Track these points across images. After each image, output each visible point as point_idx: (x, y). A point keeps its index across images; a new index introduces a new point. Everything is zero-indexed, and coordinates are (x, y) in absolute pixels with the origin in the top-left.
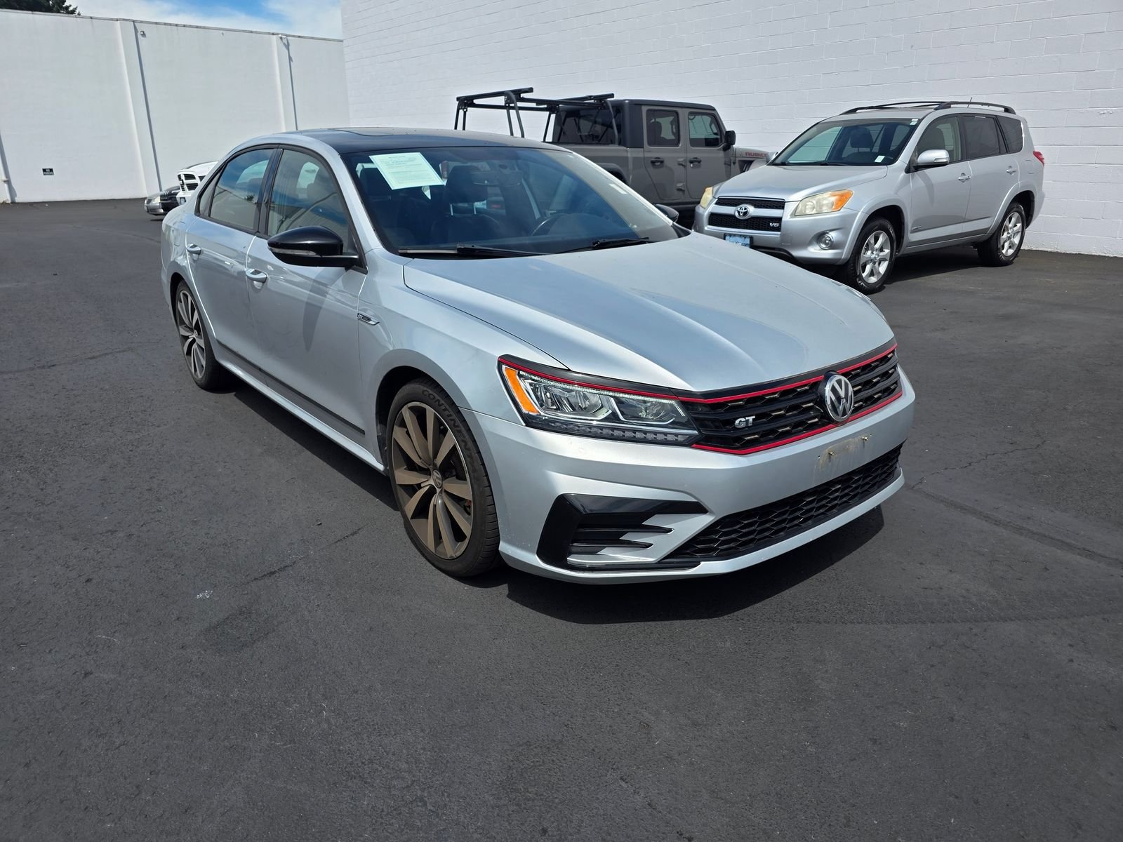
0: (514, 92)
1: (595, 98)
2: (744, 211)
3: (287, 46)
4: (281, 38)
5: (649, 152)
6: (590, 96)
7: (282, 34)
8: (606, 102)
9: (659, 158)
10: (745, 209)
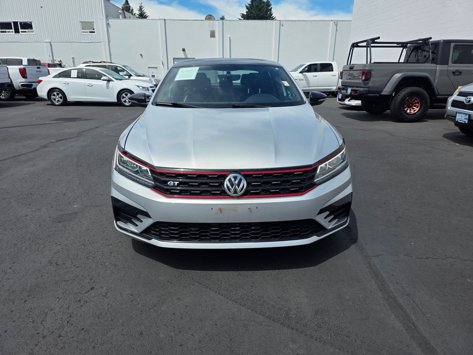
0: (371, 40)
1: (422, 40)
2: (469, 100)
3: (336, 25)
4: (335, 22)
5: (451, 67)
6: (420, 39)
7: (335, 20)
8: (428, 42)
9: (459, 70)
10: (470, 99)
